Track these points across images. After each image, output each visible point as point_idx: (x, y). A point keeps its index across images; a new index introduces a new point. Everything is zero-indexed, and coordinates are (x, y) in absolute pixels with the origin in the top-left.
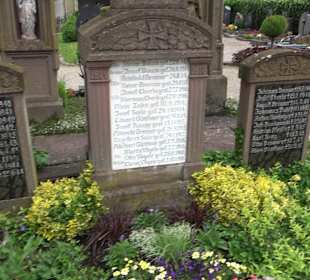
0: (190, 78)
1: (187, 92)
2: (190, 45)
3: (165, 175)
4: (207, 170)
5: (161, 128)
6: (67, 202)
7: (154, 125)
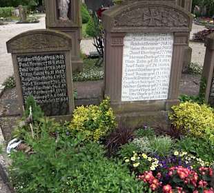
0: (174, 45)
1: (171, 54)
2: (175, 23)
3: (154, 106)
4: (181, 105)
5: (153, 76)
6: (95, 119)
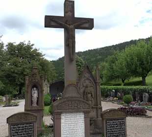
0: (85, 117)
1: (84, 122)
2: (84, 107)
7: (74, 132)
